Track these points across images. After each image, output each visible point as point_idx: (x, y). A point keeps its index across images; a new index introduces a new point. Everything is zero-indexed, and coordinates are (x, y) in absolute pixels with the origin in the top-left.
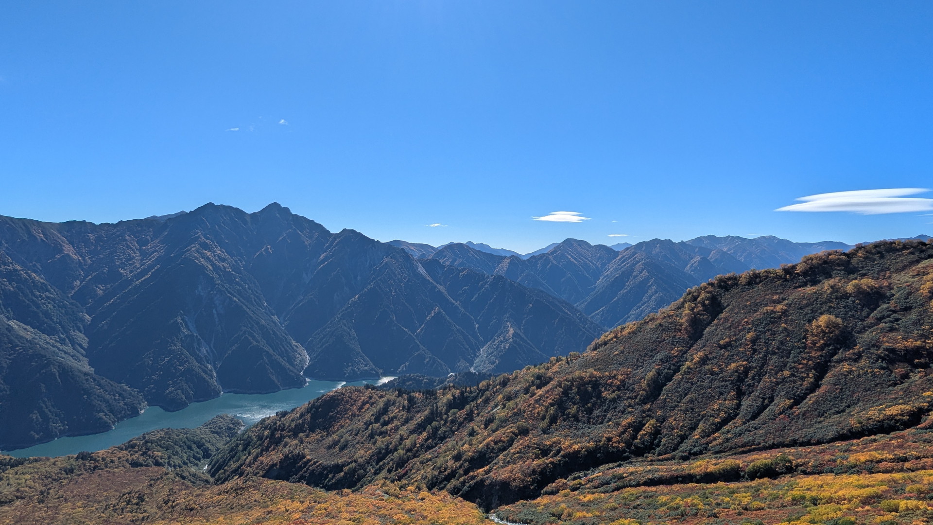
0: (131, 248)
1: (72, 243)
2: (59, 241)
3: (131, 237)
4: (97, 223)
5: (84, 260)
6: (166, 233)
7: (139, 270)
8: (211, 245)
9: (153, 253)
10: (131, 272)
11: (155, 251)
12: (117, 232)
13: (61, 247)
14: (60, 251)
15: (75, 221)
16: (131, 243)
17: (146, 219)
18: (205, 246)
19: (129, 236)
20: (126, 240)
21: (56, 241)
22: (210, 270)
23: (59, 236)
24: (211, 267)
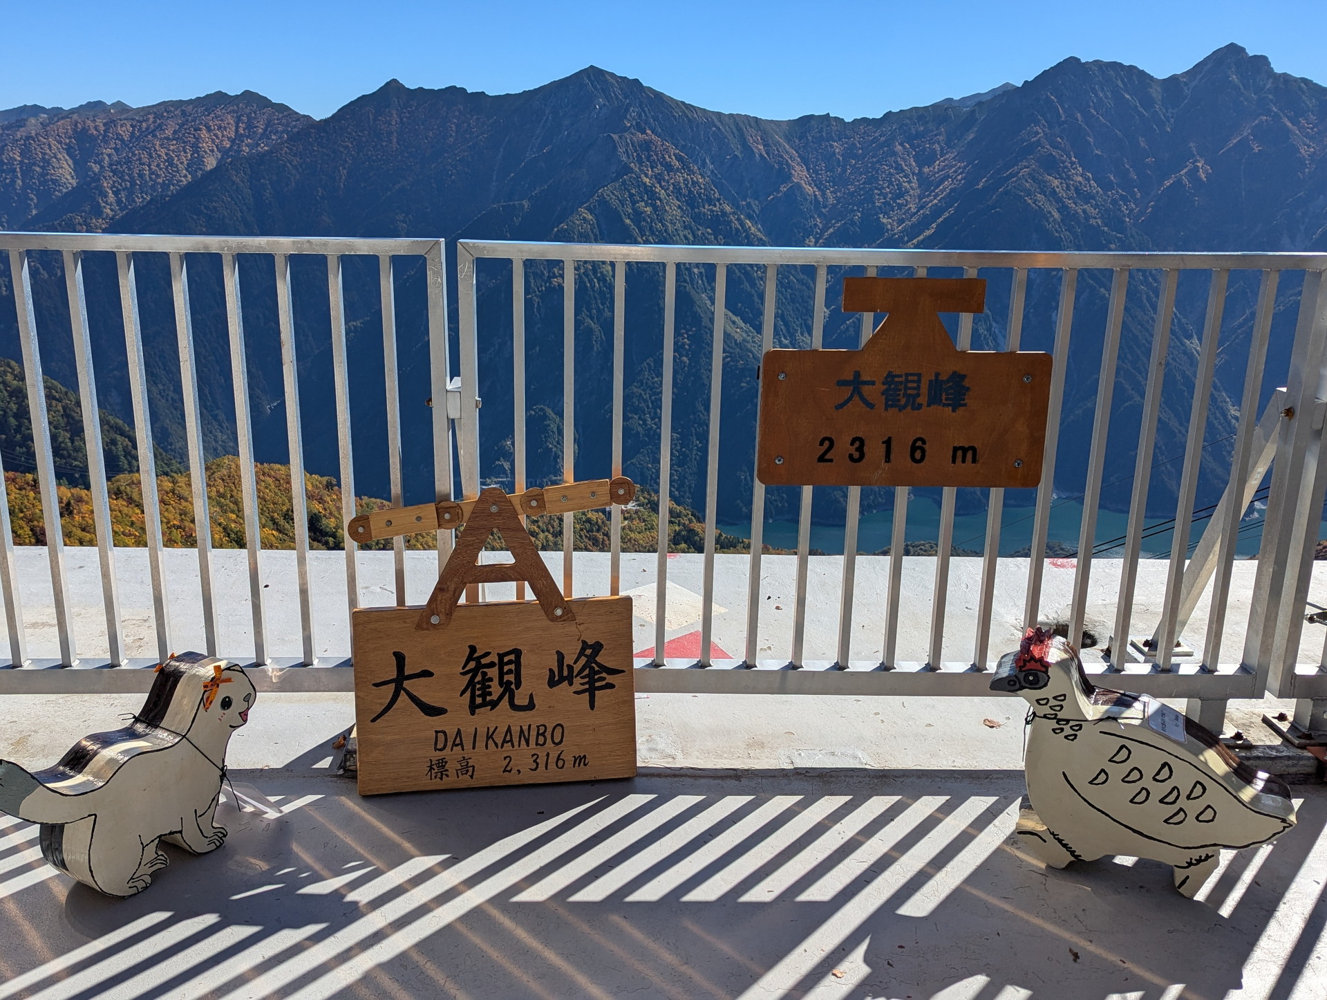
0: (903, 171)
1: (805, 161)
2: (786, 157)
3: (904, 147)
4: (848, 119)
5: (824, 195)
6: (972, 136)
7: (914, 219)
8: (1063, 162)
9: (942, 181)
10: (901, 221)
11: (947, 177)
12: (881, 136)
13: (789, 170)
14: (788, 177)
15: (811, 117)
16: (905, 160)
17: (934, 106)
18: (1051, 165)
19: (901, 144)
20: (894, 154)
21: (782, 157)
22: (1055, 220)
23: (787, 147)
24: (1056, 215)
